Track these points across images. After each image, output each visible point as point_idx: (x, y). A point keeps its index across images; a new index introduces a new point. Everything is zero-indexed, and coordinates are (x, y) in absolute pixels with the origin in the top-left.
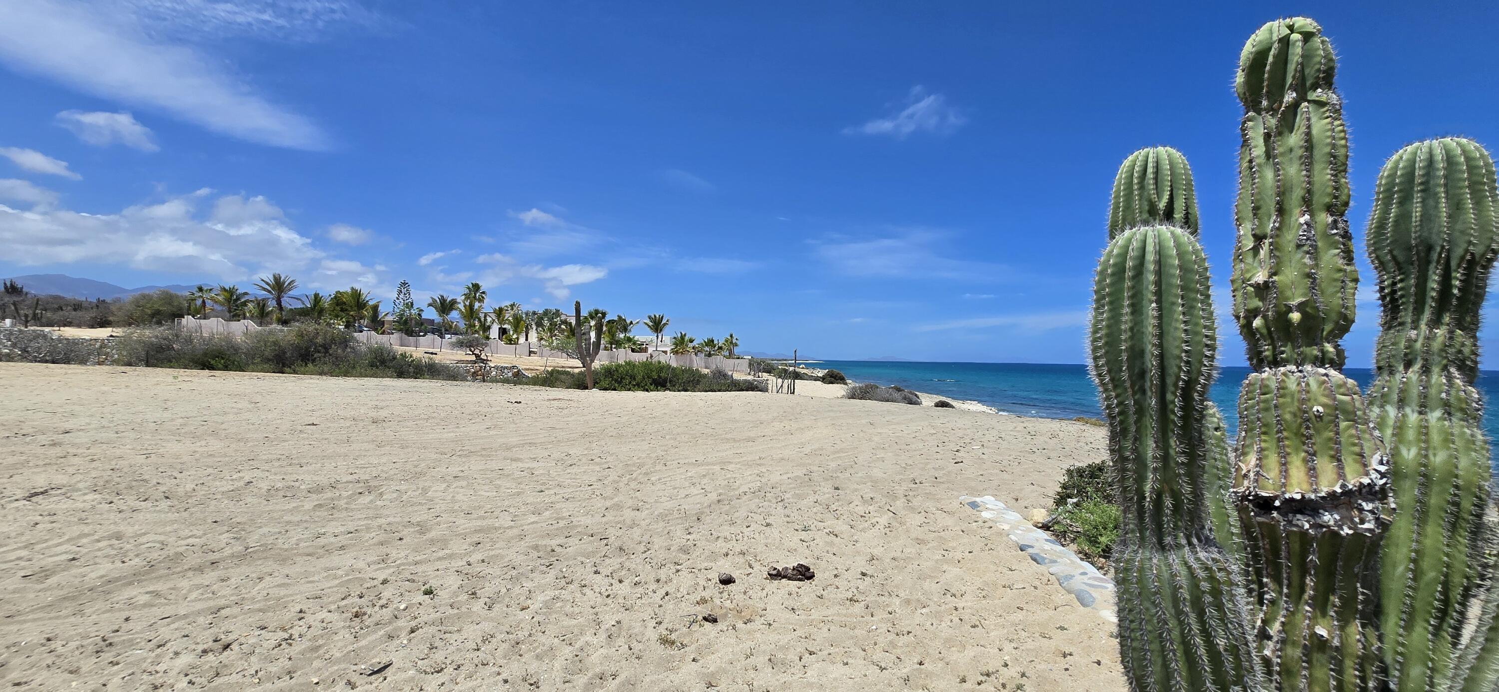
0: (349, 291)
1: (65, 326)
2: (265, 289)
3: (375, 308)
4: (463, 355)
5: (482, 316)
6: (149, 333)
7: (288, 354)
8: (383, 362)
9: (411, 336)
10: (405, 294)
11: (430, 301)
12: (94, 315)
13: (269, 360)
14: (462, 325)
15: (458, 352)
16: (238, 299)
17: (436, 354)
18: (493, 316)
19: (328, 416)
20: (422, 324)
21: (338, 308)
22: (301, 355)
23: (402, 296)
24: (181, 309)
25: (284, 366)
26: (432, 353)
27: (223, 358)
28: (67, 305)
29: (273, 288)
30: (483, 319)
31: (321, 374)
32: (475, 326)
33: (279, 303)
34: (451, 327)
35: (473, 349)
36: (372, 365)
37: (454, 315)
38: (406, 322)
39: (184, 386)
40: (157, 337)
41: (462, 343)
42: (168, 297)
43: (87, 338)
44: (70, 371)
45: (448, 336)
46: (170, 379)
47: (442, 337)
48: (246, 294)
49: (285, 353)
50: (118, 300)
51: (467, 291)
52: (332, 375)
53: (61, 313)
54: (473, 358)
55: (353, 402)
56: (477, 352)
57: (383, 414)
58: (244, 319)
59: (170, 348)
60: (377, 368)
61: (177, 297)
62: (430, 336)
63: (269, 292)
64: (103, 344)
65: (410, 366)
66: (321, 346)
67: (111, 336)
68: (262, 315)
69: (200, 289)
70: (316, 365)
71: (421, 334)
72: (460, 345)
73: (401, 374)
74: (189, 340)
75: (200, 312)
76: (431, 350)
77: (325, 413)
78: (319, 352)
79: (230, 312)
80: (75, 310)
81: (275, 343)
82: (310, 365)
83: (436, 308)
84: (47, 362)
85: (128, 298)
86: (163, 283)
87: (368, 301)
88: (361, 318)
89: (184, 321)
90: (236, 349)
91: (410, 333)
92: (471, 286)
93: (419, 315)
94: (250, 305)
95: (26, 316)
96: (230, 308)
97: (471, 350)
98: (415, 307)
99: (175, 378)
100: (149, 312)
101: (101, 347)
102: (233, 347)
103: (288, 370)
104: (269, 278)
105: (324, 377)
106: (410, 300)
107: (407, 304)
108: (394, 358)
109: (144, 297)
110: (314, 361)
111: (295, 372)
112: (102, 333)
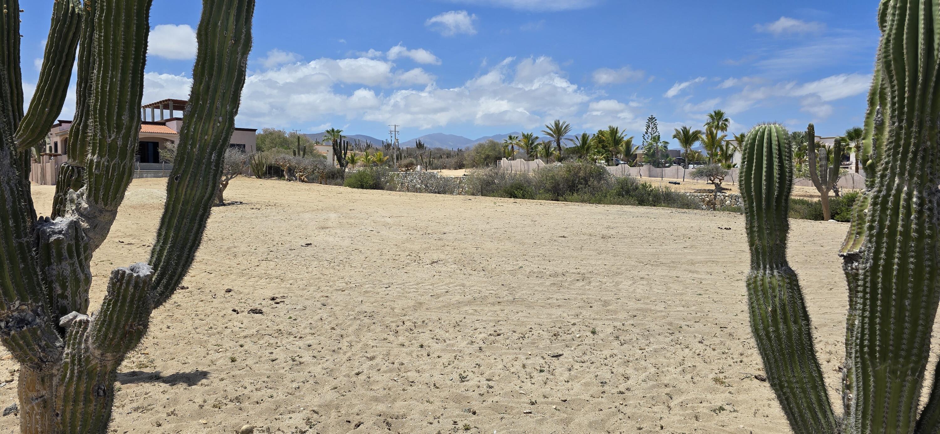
0: (608, 130)
1: (443, 168)
2: (549, 134)
3: (628, 144)
4: (703, 184)
5: (724, 143)
6: (482, 172)
7: (561, 186)
8: (628, 192)
9: (658, 167)
10: (652, 128)
11: (674, 133)
12: (456, 160)
13: (549, 190)
14: (705, 154)
15: (699, 181)
16: (532, 143)
17: (679, 184)
18: (735, 144)
19: (574, 232)
20: (667, 156)
21: (600, 145)
22: (570, 187)
23: (650, 130)
24: (500, 153)
25: (558, 195)
26: (675, 183)
27: (522, 190)
28: (444, 154)
29: (554, 132)
30: (724, 148)
31: (583, 201)
32: (717, 155)
33: (559, 145)
34: (693, 157)
35: (712, 178)
36: (619, 194)
37: (696, 145)
38: (653, 155)
39: (499, 209)
40: (486, 175)
41: (702, 172)
42: (493, 145)
43: (453, 177)
44: (446, 199)
45: (691, 166)
46: (492, 204)
47: (686, 167)
48: (537, 138)
49: (559, 185)
50: (468, 149)
51: (710, 120)
52: (589, 201)
53: (441, 160)
54: (713, 187)
55: (594, 223)
56: (717, 181)
57: (612, 232)
58: (537, 158)
59: (494, 183)
60: (623, 196)
61: (498, 144)
62: (674, 167)
63: (552, 136)
64: (461, 180)
65: (649, 195)
66: (582, 179)
67: (465, 175)
68: (547, 155)
69: (511, 138)
70: (579, 195)
71: (667, 165)
72: (700, 174)
73: (642, 202)
74: (503, 177)
75: (510, 156)
76: (675, 180)
77: (573, 230)
78: (581, 184)
79: (528, 153)
80: (447, 157)
81: (553, 177)
82: (575, 194)
83: (679, 139)
84: (436, 193)
85: (472, 146)
86: (490, 134)
87: (623, 138)
88: (618, 153)
89: (502, 161)
90: (529, 182)
91: (657, 164)
92: (713, 114)
93: (665, 147)
94: (540, 148)
95: (426, 163)
96: (528, 151)
97: (710, 180)
98: (661, 140)
99: (495, 203)
100: (483, 156)
101: (460, 183)
102: (527, 181)
103: (560, 198)
104: (552, 124)
105: (585, 204)
106: (657, 134)
107: (654, 138)
108: (637, 188)
109: (481, 146)
110: (578, 190)
111: (566, 200)
112: (460, 173)
